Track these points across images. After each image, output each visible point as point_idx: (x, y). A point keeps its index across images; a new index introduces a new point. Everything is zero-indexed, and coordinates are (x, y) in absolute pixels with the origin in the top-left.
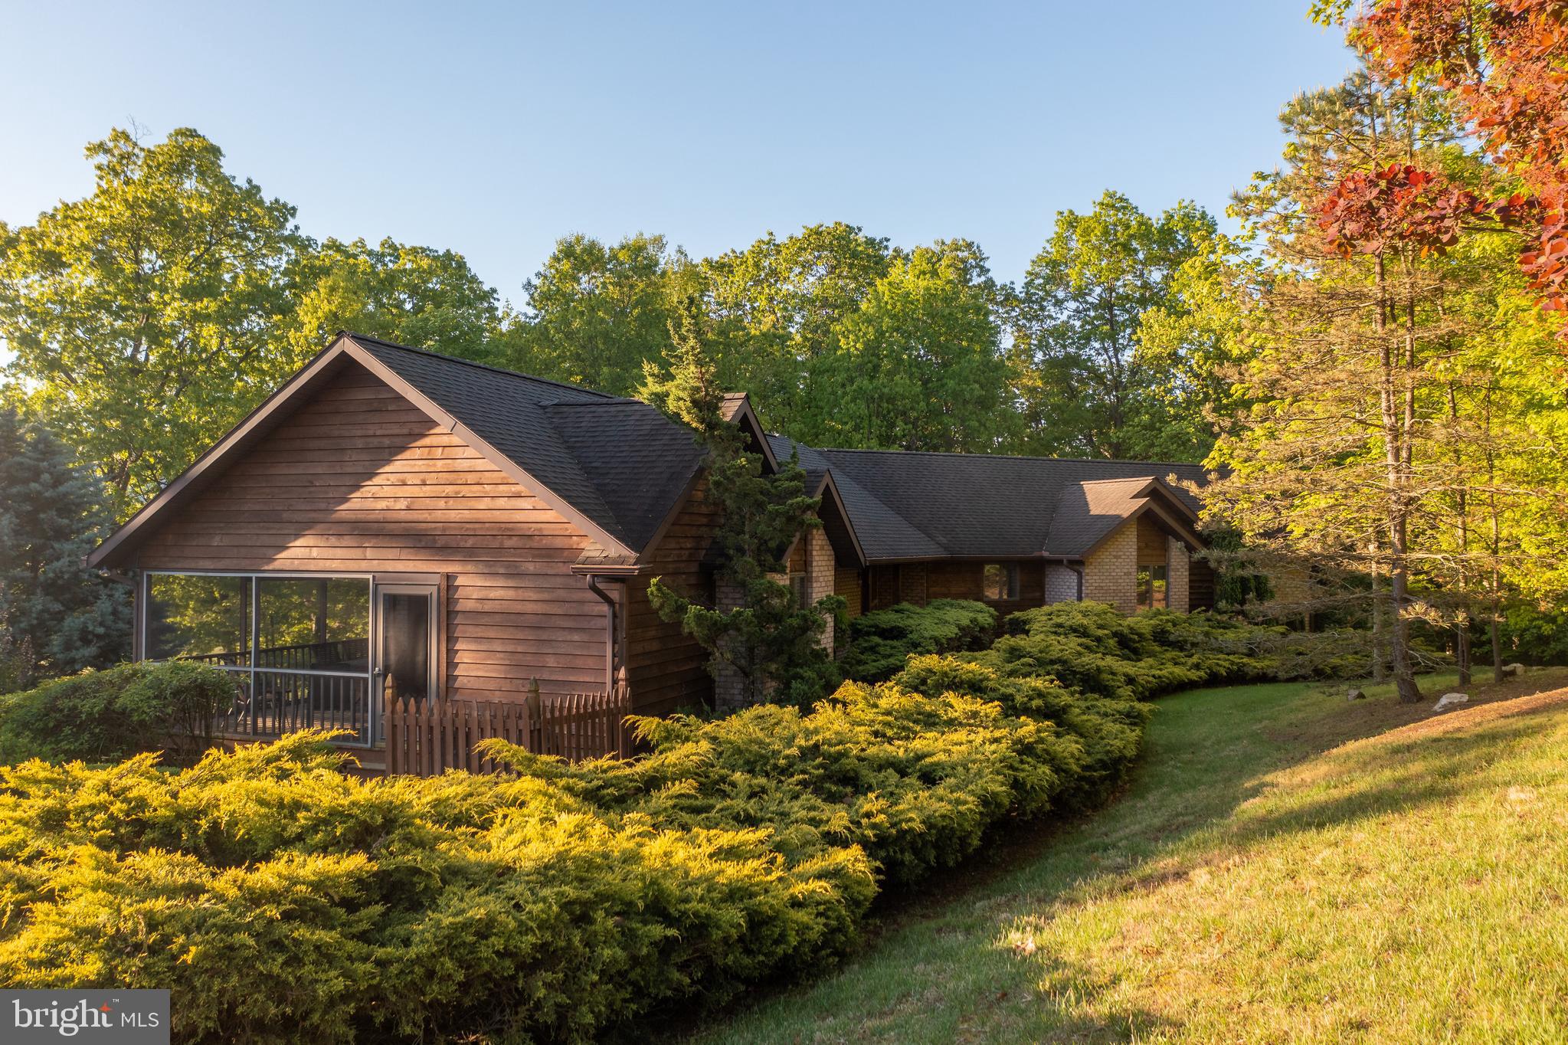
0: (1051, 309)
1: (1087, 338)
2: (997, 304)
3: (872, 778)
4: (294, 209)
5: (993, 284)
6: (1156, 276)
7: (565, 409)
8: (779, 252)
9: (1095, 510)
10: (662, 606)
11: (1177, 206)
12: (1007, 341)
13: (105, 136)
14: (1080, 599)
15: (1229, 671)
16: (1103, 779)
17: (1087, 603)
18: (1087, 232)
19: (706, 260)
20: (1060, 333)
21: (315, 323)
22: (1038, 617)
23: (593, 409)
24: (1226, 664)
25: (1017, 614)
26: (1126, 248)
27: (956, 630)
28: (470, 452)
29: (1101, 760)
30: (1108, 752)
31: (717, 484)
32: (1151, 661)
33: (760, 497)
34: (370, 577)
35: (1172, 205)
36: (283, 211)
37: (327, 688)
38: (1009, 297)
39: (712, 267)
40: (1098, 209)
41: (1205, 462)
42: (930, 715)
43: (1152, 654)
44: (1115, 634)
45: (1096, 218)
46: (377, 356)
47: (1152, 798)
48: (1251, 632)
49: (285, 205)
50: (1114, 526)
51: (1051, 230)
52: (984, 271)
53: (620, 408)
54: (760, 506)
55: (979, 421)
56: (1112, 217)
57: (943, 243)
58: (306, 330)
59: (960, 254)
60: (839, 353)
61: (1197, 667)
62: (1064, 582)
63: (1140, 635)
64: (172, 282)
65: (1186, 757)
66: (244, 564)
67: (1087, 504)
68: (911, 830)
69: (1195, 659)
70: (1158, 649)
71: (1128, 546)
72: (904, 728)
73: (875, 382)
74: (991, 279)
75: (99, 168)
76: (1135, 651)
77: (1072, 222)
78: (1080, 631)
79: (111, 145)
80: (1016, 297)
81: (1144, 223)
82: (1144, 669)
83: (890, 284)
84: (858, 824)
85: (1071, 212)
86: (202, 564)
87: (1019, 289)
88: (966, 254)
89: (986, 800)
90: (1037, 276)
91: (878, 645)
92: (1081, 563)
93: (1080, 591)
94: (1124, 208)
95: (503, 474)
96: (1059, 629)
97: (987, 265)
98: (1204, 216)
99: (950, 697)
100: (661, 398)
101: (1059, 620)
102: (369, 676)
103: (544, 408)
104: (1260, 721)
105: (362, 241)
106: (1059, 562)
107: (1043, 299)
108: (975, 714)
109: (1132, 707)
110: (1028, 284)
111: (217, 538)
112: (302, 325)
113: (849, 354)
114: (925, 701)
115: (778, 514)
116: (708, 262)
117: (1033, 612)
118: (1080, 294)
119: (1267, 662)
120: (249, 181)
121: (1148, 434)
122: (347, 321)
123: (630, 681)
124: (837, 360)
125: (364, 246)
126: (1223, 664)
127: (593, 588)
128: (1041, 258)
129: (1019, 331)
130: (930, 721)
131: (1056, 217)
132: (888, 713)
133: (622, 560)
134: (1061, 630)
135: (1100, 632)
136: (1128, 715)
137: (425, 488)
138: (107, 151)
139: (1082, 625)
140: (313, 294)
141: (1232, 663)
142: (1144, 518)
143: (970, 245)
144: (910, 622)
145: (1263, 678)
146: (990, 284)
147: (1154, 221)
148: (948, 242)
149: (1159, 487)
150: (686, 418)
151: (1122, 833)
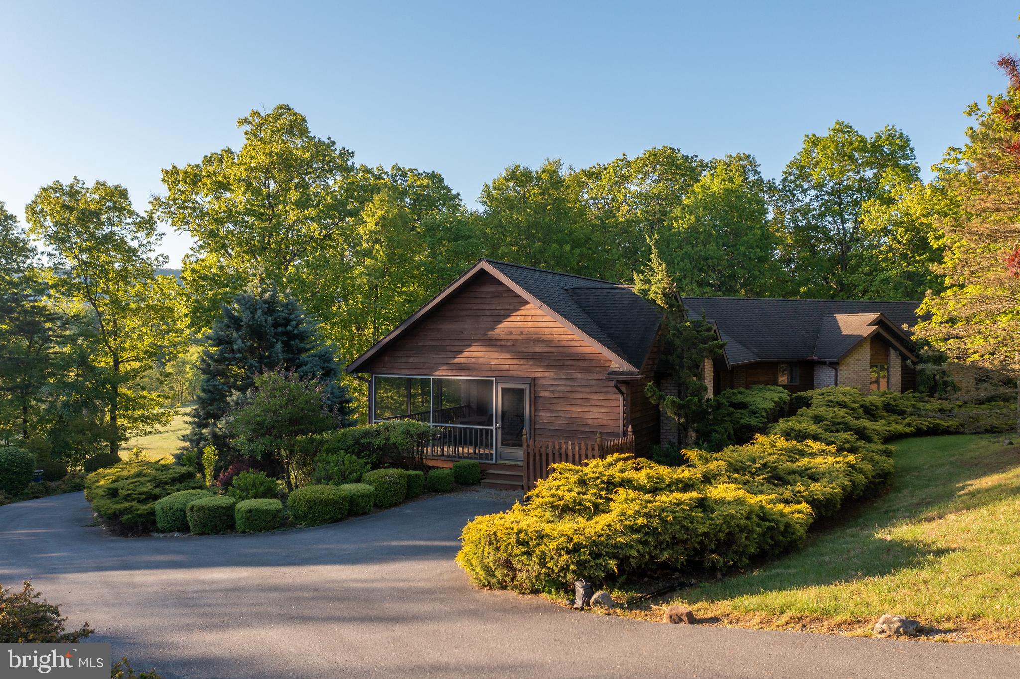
0: (800, 195)
1: (822, 215)
2: (763, 192)
3: (790, 478)
4: (352, 153)
5: (762, 180)
6: (869, 173)
7: (578, 291)
8: (629, 166)
9: (845, 332)
10: (652, 396)
11: (884, 130)
12: (771, 216)
13: (246, 114)
14: (836, 384)
15: (929, 427)
16: (879, 483)
17: (841, 388)
18: (824, 148)
19: (582, 170)
20: (806, 210)
21: (373, 222)
22: (814, 394)
23: (594, 291)
24: (927, 423)
25: (800, 393)
26: (851, 158)
27: (773, 404)
28: (548, 318)
29: (879, 474)
30: (882, 470)
31: (674, 334)
32: (883, 421)
33: (696, 341)
34: (494, 379)
35: (880, 129)
36: (346, 154)
37: (470, 433)
38: (772, 188)
39: (586, 175)
40: (832, 133)
41: (917, 310)
42: (800, 451)
43: (882, 418)
44: (862, 406)
45: (832, 140)
46: (500, 271)
47: (906, 492)
48: (940, 404)
49: (348, 151)
50: (857, 342)
51: (801, 147)
52: (756, 173)
53: (608, 291)
54: (694, 346)
55: (759, 271)
56: (840, 138)
57: (731, 156)
58: (369, 225)
59: (741, 163)
60: (673, 231)
61: (909, 425)
62: (826, 375)
63: (876, 406)
64: (290, 199)
65: (916, 474)
66: (426, 372)
67: (839, 328)
68: (818, 498)
69: (908, 420)
70: (885, 414)
71: (865, 354)
72: (790, 457)
73: (696, 249)
74: (760, 177)
75: (246, 133)
76: (873, 416)
77: (815, 142)
78: (843, 405)
79: (250, 119)
80: (776, 188)
81: (863, 141)
82: (879, 426)
83: (702, 186)
84: (796, 496)
85: (814, 136)
86: (404, 371)
87: (778, 183)
88: (745, 162)
89: (843, 488)
90: (790, 174)
91: (733, 412)
92: (837, 364)
93: (836, 380)
94: (849, 132)
95: (566, 329)
96: (830, 404)
97: (758, 169)
98: (902, 135)
99: (810, 442)
100: (646, 292)
101: (830, 398)
102: (493, 428)
103: (567, 290)
104: (954, 456)
105: (381, 167)
106: (824, 363)
107: (794, 189)
108: (823, 451)
109: (887, 448)
110: (785, 180)
111: (412, 359)
112: (365, 222)
113: (679, 232)
114: (798, 444)
115: (705, 349)
116: (583, 171)
117: (809, 393)
118: (819, 186)
119: (951, 423)
120: (329, 139)
121: (868, 278)
122: (391, 220)
123: (634, 432)
124: (672, 235)
125: (382, 170)
126: (925, 424)
127: (616, 387)
128: (793, 163)
129: (777, 210)
130: (802, 454)
131: (804, 139)
132: (781, 450)
133: (631, 373)
134: (831, 404)
135: (854, 405)
136: (885, 452)
137: (522, 336)
138: (249, 123)
139: (844, 401)
140: (371, 204)
141: (930, 423)
142: (875, 338)
143: (748, 157)
144: (748, 399)
145: (947, 432)
146: (760, 180)
147: (868, 140)
148: (734, 155)
149: (883, 319)
150: (659, 302)
151: (902, 505)
